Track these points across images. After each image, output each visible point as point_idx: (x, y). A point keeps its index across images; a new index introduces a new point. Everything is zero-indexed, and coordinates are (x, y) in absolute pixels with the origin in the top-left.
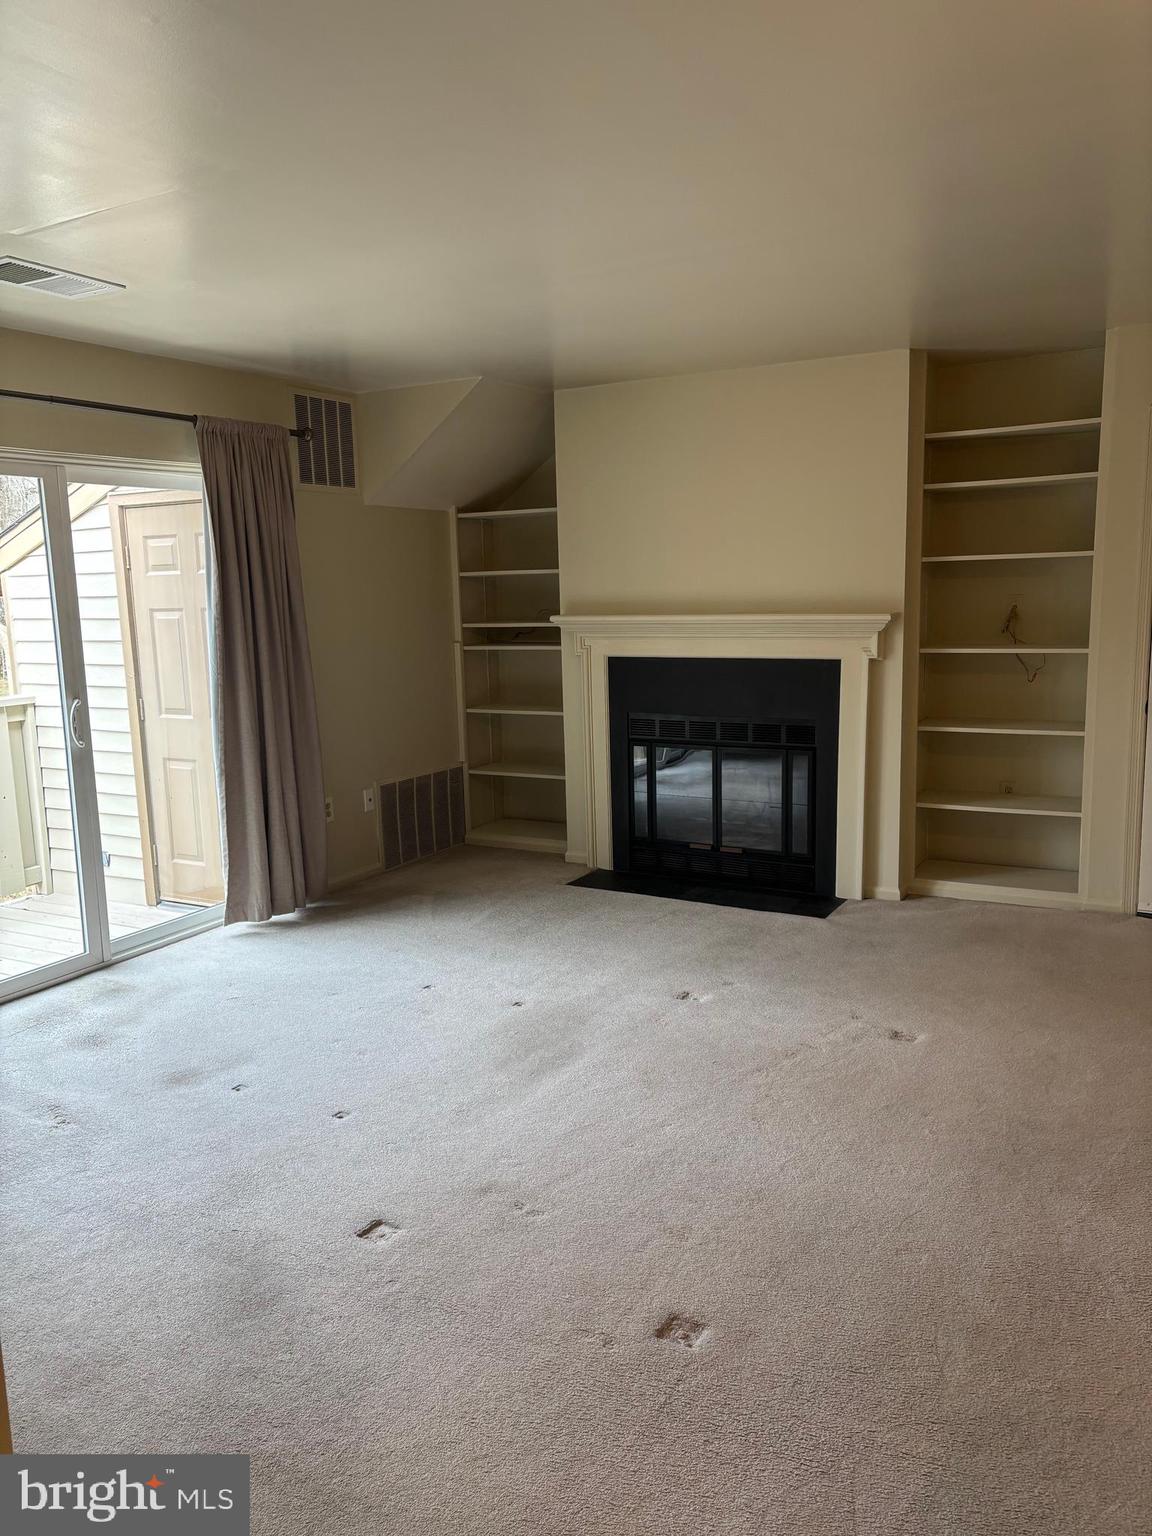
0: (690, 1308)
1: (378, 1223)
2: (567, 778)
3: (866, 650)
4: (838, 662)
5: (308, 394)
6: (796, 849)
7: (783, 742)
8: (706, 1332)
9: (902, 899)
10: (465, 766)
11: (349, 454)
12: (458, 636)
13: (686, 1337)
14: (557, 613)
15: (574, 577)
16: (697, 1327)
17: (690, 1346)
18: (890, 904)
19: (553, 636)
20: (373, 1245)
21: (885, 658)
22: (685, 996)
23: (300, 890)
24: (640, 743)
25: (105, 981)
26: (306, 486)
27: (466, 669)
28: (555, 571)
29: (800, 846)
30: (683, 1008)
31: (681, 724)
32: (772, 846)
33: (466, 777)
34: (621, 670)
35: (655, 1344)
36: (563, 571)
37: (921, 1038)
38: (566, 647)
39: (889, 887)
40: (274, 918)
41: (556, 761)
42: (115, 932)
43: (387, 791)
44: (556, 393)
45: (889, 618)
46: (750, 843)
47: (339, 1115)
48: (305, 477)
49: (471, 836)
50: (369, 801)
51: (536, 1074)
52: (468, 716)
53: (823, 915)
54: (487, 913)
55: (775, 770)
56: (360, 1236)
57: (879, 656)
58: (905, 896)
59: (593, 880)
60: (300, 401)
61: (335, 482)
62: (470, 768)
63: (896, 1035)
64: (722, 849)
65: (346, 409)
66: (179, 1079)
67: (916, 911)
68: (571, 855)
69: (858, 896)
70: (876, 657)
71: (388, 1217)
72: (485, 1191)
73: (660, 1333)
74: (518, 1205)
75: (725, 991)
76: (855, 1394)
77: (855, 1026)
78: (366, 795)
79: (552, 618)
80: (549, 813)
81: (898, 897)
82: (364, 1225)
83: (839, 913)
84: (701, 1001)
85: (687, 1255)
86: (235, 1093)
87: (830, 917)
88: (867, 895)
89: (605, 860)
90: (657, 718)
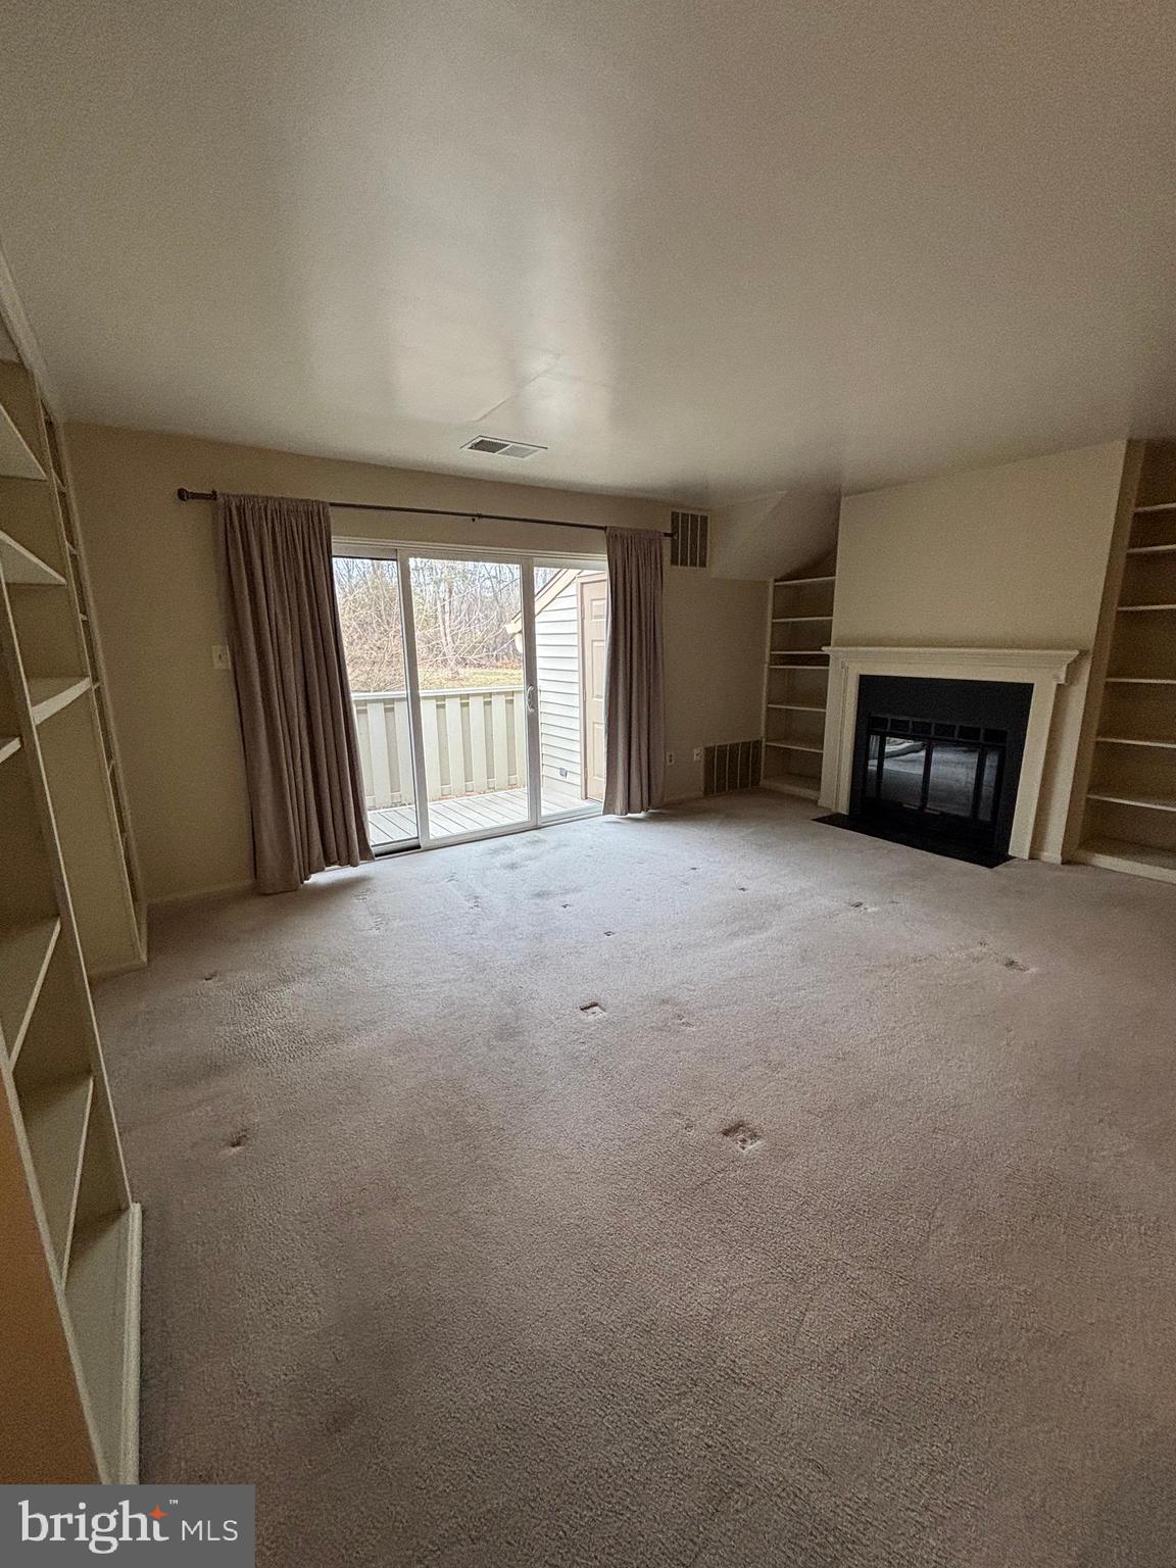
0: (756, 1122)
1: (596, 1005)
2: (825, 752)
3: (1057, 677)
4: (1030, 687)
5: (680, 511)
6: (981, 817)
7: (981, 740)
8: (759, 1142)
9: (1062, 864)
10: (764, 740)
11: (704, 547)
12: (767, 659)
13: (744, 1141)
14: (829, 645)
15: (842, 622)
16: (754, 1136)
17: (744, 1148)
18: (1051, 866)
19: (824, 660)
20: (585, 1017)
21: (1071, 683)
22: (858, 905)
23: (645, 801)
24: (877, 733)
25: (535, 836)
26: (675, 567)
27: (769, 680)
28: (829, 618)
29: (985, 815)
30: (853, 913)
31: (907, 722)
32: (965, 813)
33: (763, 745)
34: (867, 683)
35: (719, 1138)
36: (836, 618)
37: (1034, 970)
38: (831, 668)
39: (1053, 852)
40: (629, 815)
41: (819, 740)
42: (544, 812)
43: (709, 751)
44: (843, 500)
45: (1077, 653)
46: (951, 809)
47: (608, 934)
48: (674, 562)
49: (763, 782)
50: (698, 755)
51: (735, 934)
52: (768, 709)
53: (991, 866)
54: (751, 830)
55: (973, 759)
56: (582, 1009)
57: (1066, 682)
58: (1065, 862)
59: (833, 820)
60: (675, 516)
61: (693, 564)
62: (767, 741)
63: (1011, 964)
64: (927, 811)
65: (705, 519)
66: (539, 895)
67: (1071, 873)
68: (822, 802)
69: (1026, 857)
70: (1063, 682)
71: (600, 1002)
72: (664, 1002)
73: (726, 1133)
74: (680, 1017)
75: (890, 907)
76: (847, 1228)
77: (977, 950)
78: (696, 751)
79: (823, 648)
80: (810, 772)
81: (1060, 862)
82: (588, 1004)
83: (1006, 866)
84: (869, 910)
85: (773, 1084)
86: (563, 908)
87: (998, 868)
88: (1034, 856)
89: (843, 808)
90: (890, 717)
